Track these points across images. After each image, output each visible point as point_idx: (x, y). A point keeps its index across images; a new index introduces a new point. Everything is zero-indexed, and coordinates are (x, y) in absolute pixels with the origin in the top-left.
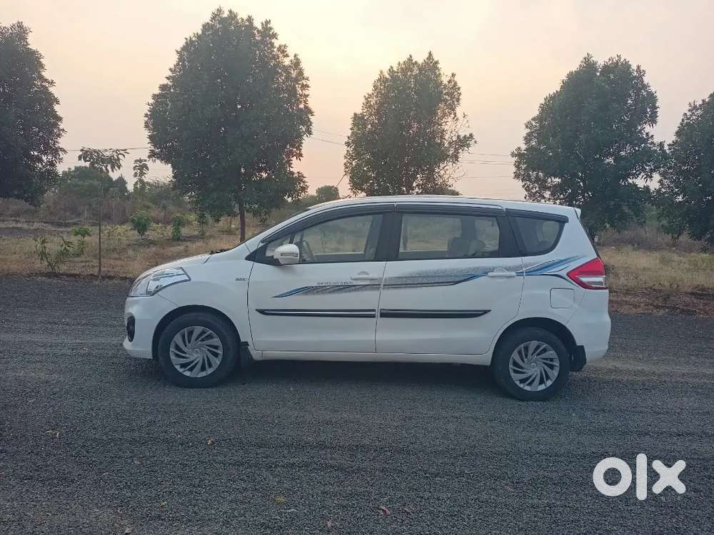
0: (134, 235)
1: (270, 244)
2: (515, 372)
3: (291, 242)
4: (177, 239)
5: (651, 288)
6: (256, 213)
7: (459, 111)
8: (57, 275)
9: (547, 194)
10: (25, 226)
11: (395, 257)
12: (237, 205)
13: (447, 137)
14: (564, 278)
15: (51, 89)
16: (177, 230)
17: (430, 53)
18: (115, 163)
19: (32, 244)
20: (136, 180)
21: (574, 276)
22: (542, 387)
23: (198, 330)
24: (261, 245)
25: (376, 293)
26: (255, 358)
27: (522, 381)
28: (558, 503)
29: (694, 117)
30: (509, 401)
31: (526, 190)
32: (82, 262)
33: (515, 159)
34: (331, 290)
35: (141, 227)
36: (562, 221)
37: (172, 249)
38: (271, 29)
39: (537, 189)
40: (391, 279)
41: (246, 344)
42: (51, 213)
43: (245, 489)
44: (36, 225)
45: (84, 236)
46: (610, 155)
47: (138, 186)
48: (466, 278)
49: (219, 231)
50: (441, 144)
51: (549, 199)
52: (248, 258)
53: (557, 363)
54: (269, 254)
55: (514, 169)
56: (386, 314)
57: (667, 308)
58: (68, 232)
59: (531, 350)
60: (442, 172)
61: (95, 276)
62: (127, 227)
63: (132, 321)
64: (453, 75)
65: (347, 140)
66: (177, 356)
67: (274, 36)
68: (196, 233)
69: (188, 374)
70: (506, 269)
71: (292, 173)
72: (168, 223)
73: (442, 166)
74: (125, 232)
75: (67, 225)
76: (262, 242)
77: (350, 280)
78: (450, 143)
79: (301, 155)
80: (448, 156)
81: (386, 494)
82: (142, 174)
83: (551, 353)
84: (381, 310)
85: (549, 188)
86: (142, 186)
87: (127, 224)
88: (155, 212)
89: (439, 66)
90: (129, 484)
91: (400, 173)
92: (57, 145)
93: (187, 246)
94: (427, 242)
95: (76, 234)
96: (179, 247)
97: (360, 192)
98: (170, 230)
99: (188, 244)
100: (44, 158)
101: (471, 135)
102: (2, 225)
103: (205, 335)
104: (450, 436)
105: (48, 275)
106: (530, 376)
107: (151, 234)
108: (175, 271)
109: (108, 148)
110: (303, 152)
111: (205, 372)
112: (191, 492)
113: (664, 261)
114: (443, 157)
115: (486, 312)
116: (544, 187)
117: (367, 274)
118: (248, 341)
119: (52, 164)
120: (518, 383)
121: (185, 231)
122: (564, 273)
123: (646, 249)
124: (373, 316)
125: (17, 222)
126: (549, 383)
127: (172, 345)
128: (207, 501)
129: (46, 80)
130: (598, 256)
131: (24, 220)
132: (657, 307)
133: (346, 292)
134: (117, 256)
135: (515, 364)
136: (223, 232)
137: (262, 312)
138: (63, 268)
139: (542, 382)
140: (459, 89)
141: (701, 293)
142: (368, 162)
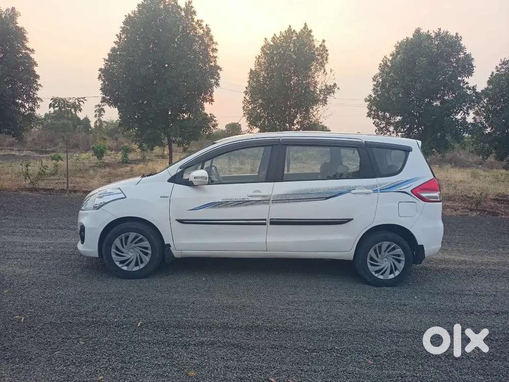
0: (94, 159)
1: (187, 170)
2: (372, 265)
3: (202, 168)
4: (125, 162)
5: (466, 196)
6: (180, 144)
7: (327, 67)
8: (37, 190)
9: (391, 129)
10: (17, 154)
11: (281, 179)
12: (166, 138)
13: (318, 87)
14: (408, 194)
15: (32, 56)
16: (126, 156)
17: (305, 24)
18: (77, 107)
19: (19, 167)
20: (96, 119)
21: (416, 192)
22: (392, 276)
23: (132, 235)
24: (180, 170)
25: (267, 206)
26: (176, 255)
27: (377, 272)
28: (408, 373)
29: (503, 70)
30: (367, 287)
31: (376, 126)
32: (56, 180)
33: (368, 103)
34: (233, 204)
35: (100, 153)
36: (407, 150)
37: (121, 169)
38: (192, 7)
39: (384, 125)
40: (278, 195)
41: (169, 245)
42: (36, 144)
43: (165, 365)
44: (25, 153)
45: (58, 161)
46: (438, 99)
47: (98, 124)
48: (334, 194)
49: (156, 156)
50: (314, 92)
51: (393, 132)
52: (170, 181)
53: (403, 258)
54: (185, 177)
55: (367, 111)
56: (274, 222)
57: (479, 210)
58: (47, 158)
59: (383, 249)
60: (315, 113)
61: (64, 190)
62: (91, 153)
63: (83, 228)
64: (324, 41)
65: (245, 89)
66: (117, 255)
67: (194, 13)
68: (139, 157)
69: (125, 268)
70: (365, 187)
71: (206, 115)
72: (119, 150)
73: (315, 107)
74: (87, 158)
75: (47, 152)
76: (180, 168)
77: (247, 197)
78: (320, 91)
79: (212, 100)
80: (319, 100)
81: (274, 367)
82: (101, 115)
83: (399, 251)
84: (270, 219)
85: (392, 124)
86: (100, 123)
87: (89, 152)
88: (110, 143)
89: (312, 34)
90: (74, 361)
91: (284, 114)
92: (35, 96)
93: (133, 168)
94: (304, 163)
95: (53, 159)
96: (126, 168)
97: (255, 127)
98: (119, 156)
99: (134, 165)
100: (26, 105)
101: (335, 84)
102: (2, 153)
103: (138, 239)
104: (324, 317)
105: (31, 190)
106: (383, 268)
107: (107, 159)
108: (115, 191)
109: (72, 97)
110: (214, 98)
111: (138, 267)
112: (122, 368)
113: (474, 176)
114: (316, 101)
115: (349, 220)
116: (388, 123)
117: (260, 192)
118: (170, 243)
119: (32, 109)
120: (373, 273)
121: (131, 156)
122: (409, 190)
123: (460, 167)
124: (265, 224)
125: (12, 150)
126: (397, 273)
127: (113, 246)
128: (135, 376)
129: (29, 49)
130: (434, 177)
131: (16, 149)
132: (471, 210)
133: (244, 206)
134: (82, 175)
135: (372, 259)
136: (158, 156)
137: (181, 221)
138: (42, 184)
139: (391, 272)
140: (327, 51)
141: (502, 199)
142: (261, 105)
